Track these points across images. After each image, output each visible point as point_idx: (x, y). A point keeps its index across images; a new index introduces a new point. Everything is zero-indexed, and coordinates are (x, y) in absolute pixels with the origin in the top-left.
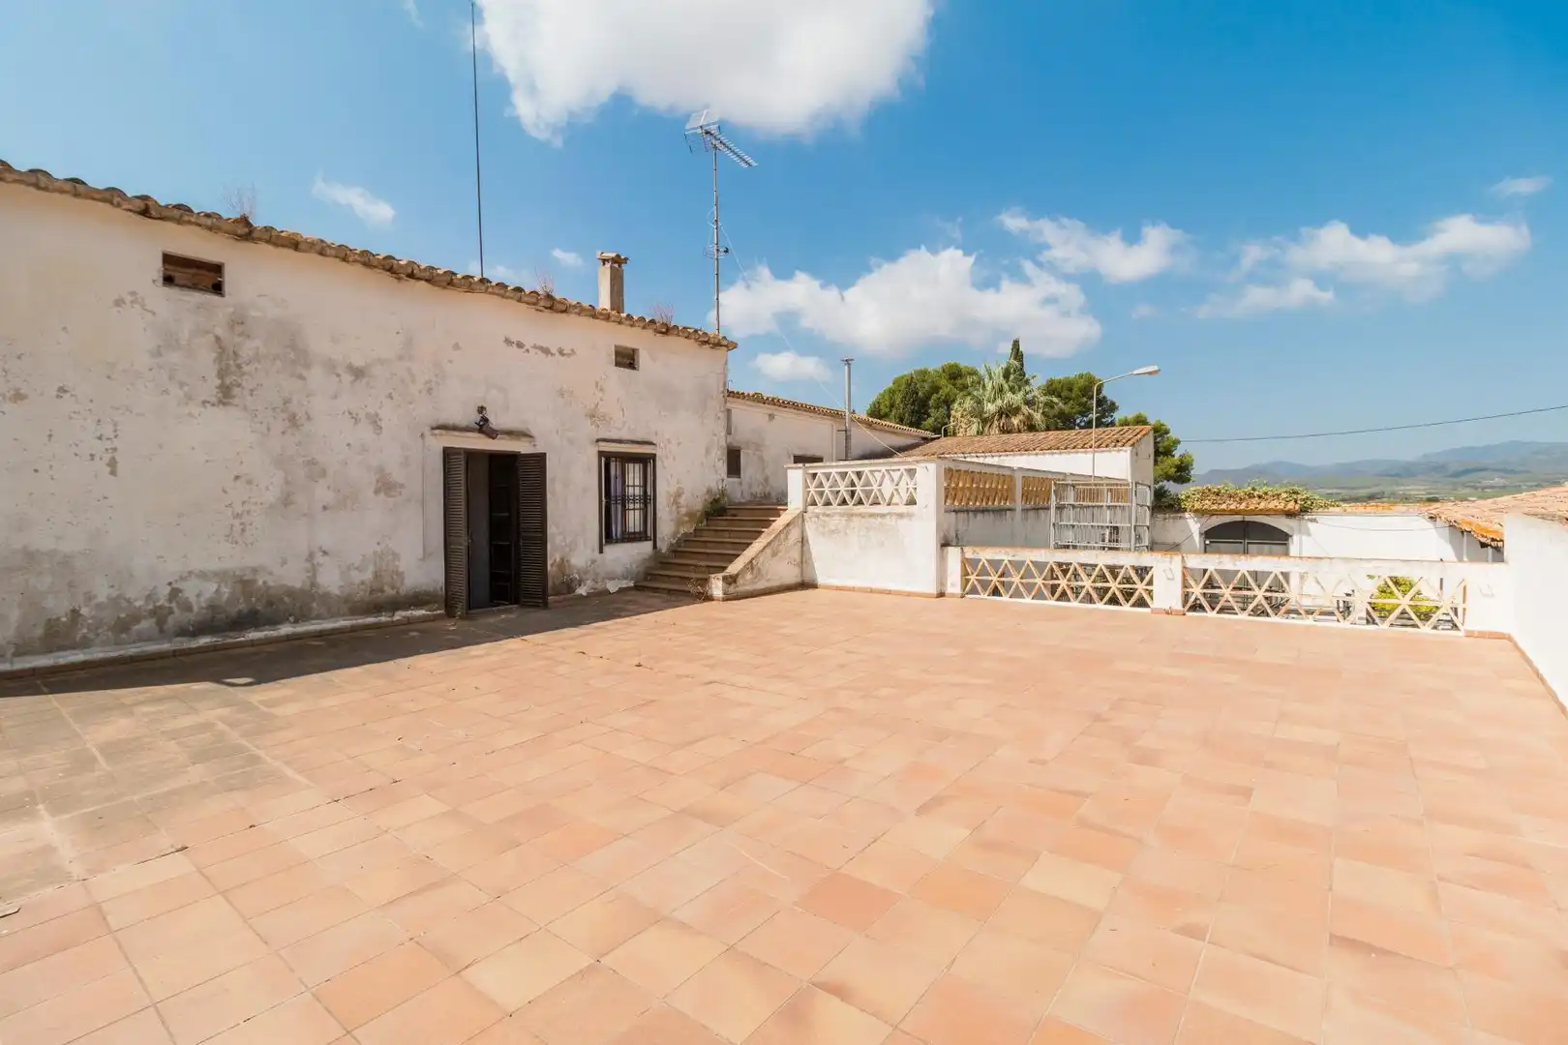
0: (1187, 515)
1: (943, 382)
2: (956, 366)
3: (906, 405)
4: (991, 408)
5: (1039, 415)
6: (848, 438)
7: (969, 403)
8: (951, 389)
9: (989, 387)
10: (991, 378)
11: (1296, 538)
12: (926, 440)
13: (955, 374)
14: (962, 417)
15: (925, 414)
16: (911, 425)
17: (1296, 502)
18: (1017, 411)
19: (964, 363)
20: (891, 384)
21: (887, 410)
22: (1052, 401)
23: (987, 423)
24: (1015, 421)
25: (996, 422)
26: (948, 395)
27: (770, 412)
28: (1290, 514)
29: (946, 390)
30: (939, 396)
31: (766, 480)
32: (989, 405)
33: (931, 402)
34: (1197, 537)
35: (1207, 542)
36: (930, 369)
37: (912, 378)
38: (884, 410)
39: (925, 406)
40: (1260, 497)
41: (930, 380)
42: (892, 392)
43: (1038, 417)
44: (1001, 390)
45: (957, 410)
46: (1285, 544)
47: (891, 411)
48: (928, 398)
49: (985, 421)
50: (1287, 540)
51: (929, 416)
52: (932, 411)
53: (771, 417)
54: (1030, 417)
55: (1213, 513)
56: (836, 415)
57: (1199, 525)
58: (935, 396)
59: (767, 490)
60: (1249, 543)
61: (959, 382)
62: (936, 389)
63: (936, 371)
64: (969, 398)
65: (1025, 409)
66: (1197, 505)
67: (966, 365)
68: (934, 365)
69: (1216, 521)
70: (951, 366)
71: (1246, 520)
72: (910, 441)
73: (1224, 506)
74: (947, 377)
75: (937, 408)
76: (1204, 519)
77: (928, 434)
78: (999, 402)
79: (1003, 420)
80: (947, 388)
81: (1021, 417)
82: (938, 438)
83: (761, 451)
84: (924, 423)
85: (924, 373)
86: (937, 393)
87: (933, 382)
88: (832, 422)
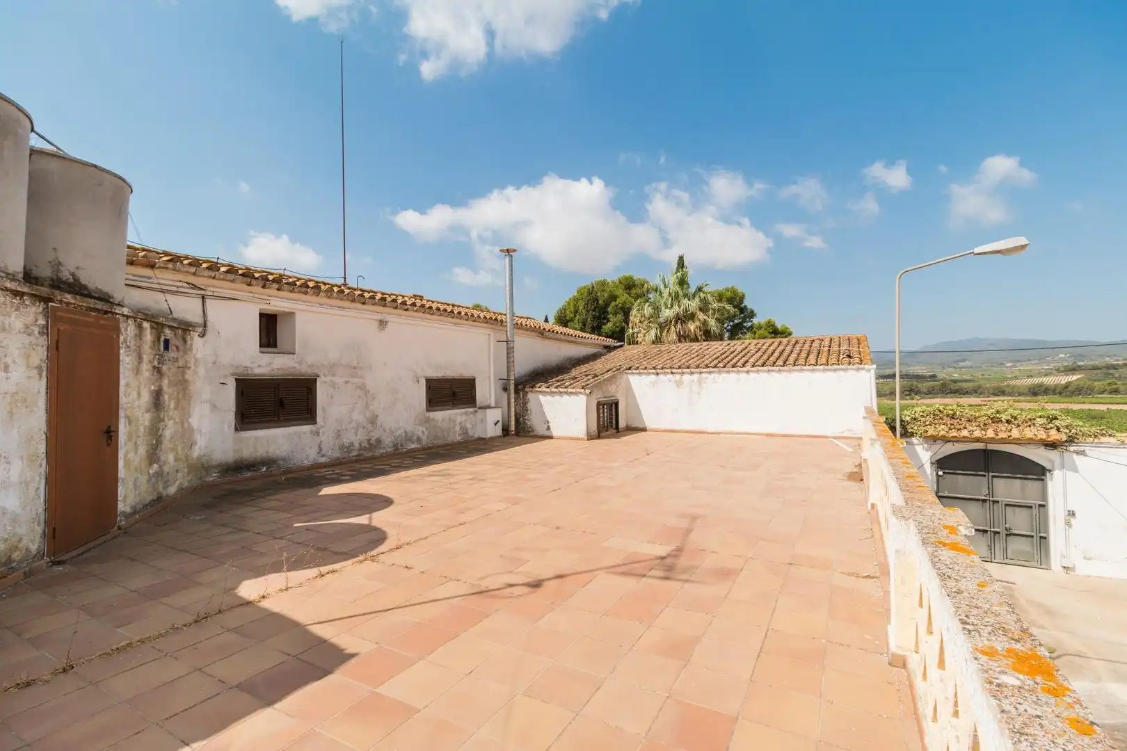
0: (914, 440)
1: (620, 292)
2: (631, 278)
3: (588, 311)
4: (667, 313)
5: (714, 320)
6: (510, 351)
7: (648, 310)
8: (627, 298)
9: (665, 295)
10: (665, 286)
11: (1057, 473)
12: (609, 349)
13: (629, 285)
14: (640, 322)
15: (604, 319)
16: (592, 332)
17: (1058, 430)
18: (692, 317)
19: (637, 276)
20: (576, 294)
21: (572, 315)
22: (724, 308)
23: (664, 328)
24: (692, 326)
25: (673, 328)
26: (624, 303)
27: (379, 317)
28: (1052, 445)
29: (624, 298)
30: (617, 303)
31: (373, 421)
32: (667, 311)
33: (609, 309)
34: (928, 468)
35: (940, 473)
36: (609, 280)
37: (593, 287)
38: (569, 315)
39: (604, 313)
40: (1008, 422)
41: (608, 290)
42: (576, 300)
43: (712, 323)
44: (677, 296)
45: (635, 316)
46: (1043, 480)
47: (575, 316)
48: (607, 305)
49: (662, 327)
50: (1044, 474)
51: (608, 321)
52: (610, 316)
53: (383, 324)
54: (705, 323)
55: (946, 440)
56: (495, 322)
57: (929, 454)
58: (613, 304)
59: (375, 435)
60: (993, 476)
61: (634, 291)
62: (614, 298)
63: (613, 282)
64: (647, 304)
65: (701, 316)
66: (931, 431)
67: (639, 277)
68: (612, 277)
69: (951, 449)
70: (626, 279)
71: (988, 448)
72: (591, 351)
73: (965, 433)
74: (623, 287)
75: (615, 314)
76: (936, 447)
77: (610, 342)
78: (676, 308)
79: (679, 326)
80: (623, 297)
81: (698, 323)
82: (621, 346)
83: (362, 377)
84: (603, 327)
85: (603, 284)
86: (616, 301)
87: (611, 291)
88: (489, 331)
